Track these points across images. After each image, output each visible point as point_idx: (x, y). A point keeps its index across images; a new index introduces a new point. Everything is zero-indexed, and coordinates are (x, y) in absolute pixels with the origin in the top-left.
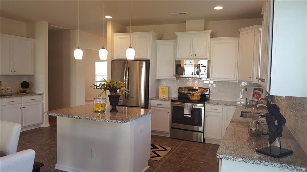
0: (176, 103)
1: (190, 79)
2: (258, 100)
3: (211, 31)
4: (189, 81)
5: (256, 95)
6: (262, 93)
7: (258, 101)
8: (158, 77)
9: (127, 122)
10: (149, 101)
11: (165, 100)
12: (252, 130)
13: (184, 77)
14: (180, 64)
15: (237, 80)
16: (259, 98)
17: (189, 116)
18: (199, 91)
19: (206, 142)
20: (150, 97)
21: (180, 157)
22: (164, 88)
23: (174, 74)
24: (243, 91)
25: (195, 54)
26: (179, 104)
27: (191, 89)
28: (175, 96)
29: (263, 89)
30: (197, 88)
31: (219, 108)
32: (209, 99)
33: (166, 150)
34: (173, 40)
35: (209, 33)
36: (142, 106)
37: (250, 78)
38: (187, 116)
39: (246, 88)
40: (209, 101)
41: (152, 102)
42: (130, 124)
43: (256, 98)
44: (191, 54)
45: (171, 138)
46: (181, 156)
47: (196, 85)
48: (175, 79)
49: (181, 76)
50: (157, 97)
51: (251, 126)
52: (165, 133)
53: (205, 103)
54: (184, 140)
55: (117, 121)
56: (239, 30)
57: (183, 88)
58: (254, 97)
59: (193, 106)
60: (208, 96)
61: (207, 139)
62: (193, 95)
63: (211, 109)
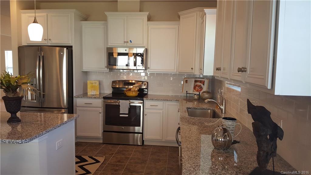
0: (109, 101)
1: (125, 71)
2: (199, 93)
3: (147, 13)
4: (124, 74)
5: (197, 87)
6: (204, 85)
7: (199, 95)
8: (85, 69)
9: (31, 140)
10: (74, 99)
11: (95, 98)
12: (218, 140)
13: (117, 68)
14: (113, 53)
15: (177, 72)
16: (200, 91)
17: (125, 116)
18: (136, 85)
19: (145, 143)
20: (74, 95)
21: (116, 170)
22: (94, 82)
23: (105, 65)
24: (182, 83)
25: (131, 41)
26: (113, 102)
27: (127, 83)
28: (108, 91)
29: (204, 81)
30: (134, 82)
31: (160, 104)
32: (147, 94)
33: (98, 162)
34: (103, 22)
35: (145, 15)
36: (65, 106)
37: (192, 69)
38: (124, 116)
39: (186, 80)
40: (147, 96)
41: (78, 102)
42: (38, 142)
43: (197, 91)
44: (126, 41)
45: (104, 144)
46: (117, 168)
47: (132, 78)
48: (107, 71)
49: (114, 67)
50: (85, 95)
51: (217, 136)
52: (97, 138)
53: (144, 99)
54: (120, 144)
55: (13, 140)
56: (180, 13)
57: (117, 82)
58: (195, 90)
59: (130, 104)
60: (146, 90)
61: (146, 141)
62: (130, 90)
63: (151, 106)
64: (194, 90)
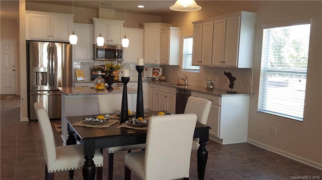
2: (157, 77)
5: (155, 73)
6: (159, 71)
20: (73, 80)
22: (80, 70)
25: (112, 40)
29: (160, 69)
37: (156, 61)
39: (146, 69)
43: (156, 75)
44: (108, 40)
56: (145, 24)
64: (154, 75)
